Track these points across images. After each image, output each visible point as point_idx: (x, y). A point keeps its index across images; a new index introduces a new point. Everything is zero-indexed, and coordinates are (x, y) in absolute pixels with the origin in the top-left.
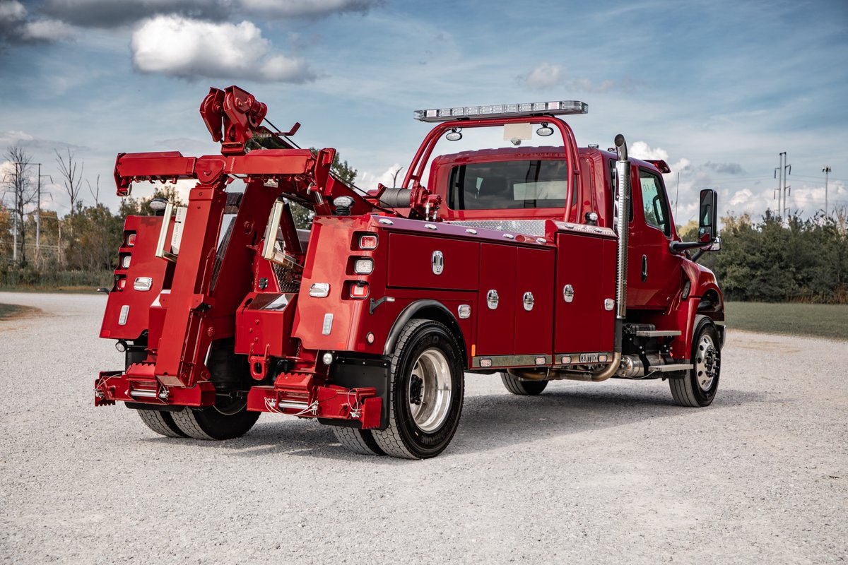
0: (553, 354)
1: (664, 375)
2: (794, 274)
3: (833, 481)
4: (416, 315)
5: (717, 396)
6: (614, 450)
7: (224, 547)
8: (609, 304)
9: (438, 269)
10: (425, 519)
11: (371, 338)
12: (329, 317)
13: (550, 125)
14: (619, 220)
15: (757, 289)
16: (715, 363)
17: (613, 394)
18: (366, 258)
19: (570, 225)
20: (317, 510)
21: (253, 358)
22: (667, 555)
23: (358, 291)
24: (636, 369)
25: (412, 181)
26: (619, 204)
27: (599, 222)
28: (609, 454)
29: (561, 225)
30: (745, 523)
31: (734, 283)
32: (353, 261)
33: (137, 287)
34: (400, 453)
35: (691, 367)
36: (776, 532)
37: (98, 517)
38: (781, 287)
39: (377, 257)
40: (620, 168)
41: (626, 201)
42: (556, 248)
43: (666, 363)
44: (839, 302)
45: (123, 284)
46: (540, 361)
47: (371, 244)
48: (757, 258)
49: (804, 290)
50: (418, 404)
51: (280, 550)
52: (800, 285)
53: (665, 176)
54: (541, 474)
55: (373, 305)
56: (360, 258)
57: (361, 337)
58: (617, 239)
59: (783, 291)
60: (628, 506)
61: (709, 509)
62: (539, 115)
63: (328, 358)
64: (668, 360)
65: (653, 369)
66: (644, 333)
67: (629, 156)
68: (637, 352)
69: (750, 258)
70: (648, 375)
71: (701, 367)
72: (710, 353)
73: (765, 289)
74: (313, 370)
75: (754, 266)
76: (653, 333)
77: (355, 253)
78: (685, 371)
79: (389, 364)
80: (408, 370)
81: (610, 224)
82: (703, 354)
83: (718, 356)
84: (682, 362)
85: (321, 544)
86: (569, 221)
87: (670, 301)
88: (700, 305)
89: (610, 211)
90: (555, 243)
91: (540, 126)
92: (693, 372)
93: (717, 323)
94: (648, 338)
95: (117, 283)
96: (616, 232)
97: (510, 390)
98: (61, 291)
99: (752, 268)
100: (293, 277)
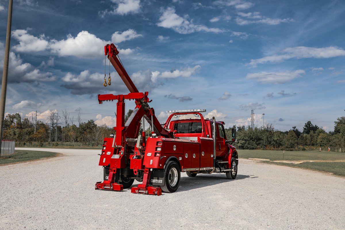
0: (200, 168)
1: (224, 172)
2: (256, 142)
3: (261, 196)
4: (170, 160)
5: (237, 176)
6: (214, 190)
7: (136, 211)
8: (212, 156)
9: (175, 149)
10: (176, 206)
11: (161, 165)
12: (151, 161)
13: (198, 114)
14: (214, 136)
15: (247, 146)
16: (236, 169)
17: (213, 176)
18: (160, 147)
19: (203, 138)
20: (152, 204)
21: (134, 170)
22: (227, 212)
23: (158, 155)
24: (218, 171)
25: (166, 127)
26: (214, 133)
27: (209, 137)
28: (213, 191)
29: (201, 138)
30: (242, 205)
31: (241, 145)
32: (157, 148)
33: (107, 154)
34: (167, 191)
35: (231, 170)
36: (249, 207)
37: (107, 205)
38: (253, 146)
39: (162, 147)
40: (214, 124)
41: (215, 132)
42: (200, 143)
43: (225, 169)
44: (267, 150)
45: (104, 153)
46: (197, 169)
47: (160, 144)
48: (247, 138)
49: (258, 146)
50: (170, 180)
51: (148, 212)
52: (258, 145)
53: (224, 125)
54: (199, 196)
55: (161, 158)
56: (158, 147)
57: (159, 165)
58: (213, 141)
59: (253, 147)
60: (218, 202)
61: (235, 203)
62: (195, 112)
63: (151, 170)
64: (225, 168)
65: (222, 171)
66: (220, 162)
67: (216, 121)
68: (219, 167)
69: (245, 138)
70: (221, 172)
71: (233, 170)
72: (235, 166)
73: (249, 146)
74: (148, 172)
75: (246, 140)
76: (222, 162)
77: (157, 146)
78: (229, 171)
79: (165, 171)
80: (169, 172)
81: (212, 137)
82: (233, 167)
83: (237, 167)
84: (229, 169)
85: (156, 211)
86: (203, 137)
87: (226, 154)
88: (233, 155)
89: (212, 134)
90: (200, 142)
91: (195, 114)
92: (231, 171)
93: (236, 159)
94: (221, 163)
95: (102, 153)
96: (213, 139)
97: (188, 175)
98: (64, 148)
99: (245, 141)
100: (143, 151)
